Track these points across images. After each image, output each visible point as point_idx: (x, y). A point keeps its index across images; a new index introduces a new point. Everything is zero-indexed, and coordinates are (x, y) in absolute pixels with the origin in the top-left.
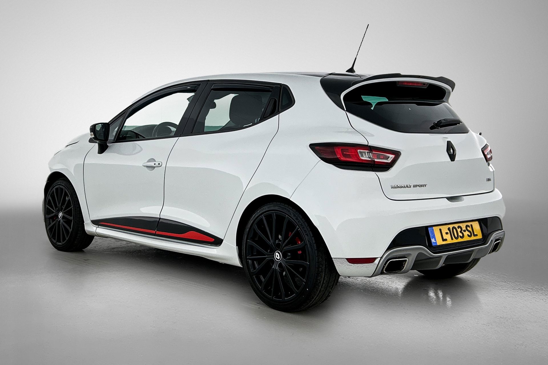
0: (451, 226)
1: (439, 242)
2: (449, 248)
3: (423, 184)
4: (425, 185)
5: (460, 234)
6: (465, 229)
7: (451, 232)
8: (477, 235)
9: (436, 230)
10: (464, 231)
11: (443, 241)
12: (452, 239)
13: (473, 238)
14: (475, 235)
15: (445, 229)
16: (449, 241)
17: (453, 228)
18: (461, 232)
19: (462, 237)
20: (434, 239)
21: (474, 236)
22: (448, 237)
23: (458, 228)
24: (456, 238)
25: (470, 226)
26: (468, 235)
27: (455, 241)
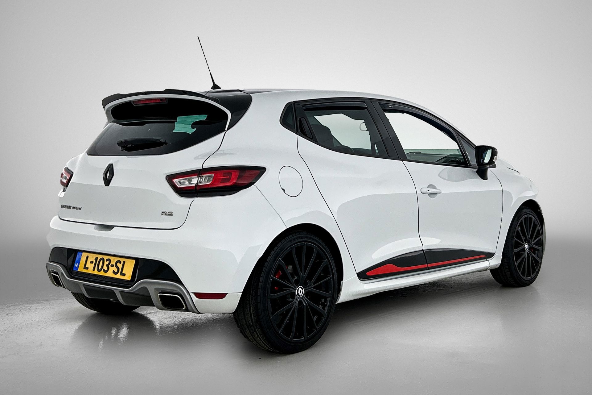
0: (100, 257)
1: (81, 269)
2: (89, 278)
3: (79, 207)
4: (81, 208)
5: (105, 268)
6: (114, 264)
7: (96, 263)
8: (124, 275)
9: (84, 256)
10: (112, 266)
11: (84, 268)
12: (94, 270)
13: (118, 276)
14: (122, 274)
15: (92, 258)
16: (90, 271)
17: (103, 259)
18: (108, 266)
19: (106, 272)
20: (78, 264)
21: (120, 275)
22: (90, 266)
23: (106, 261)
24: (99, 270)
25: (122, 263)
26: (114, 271)
27: (96, 272)
